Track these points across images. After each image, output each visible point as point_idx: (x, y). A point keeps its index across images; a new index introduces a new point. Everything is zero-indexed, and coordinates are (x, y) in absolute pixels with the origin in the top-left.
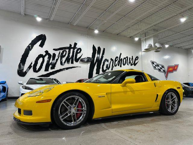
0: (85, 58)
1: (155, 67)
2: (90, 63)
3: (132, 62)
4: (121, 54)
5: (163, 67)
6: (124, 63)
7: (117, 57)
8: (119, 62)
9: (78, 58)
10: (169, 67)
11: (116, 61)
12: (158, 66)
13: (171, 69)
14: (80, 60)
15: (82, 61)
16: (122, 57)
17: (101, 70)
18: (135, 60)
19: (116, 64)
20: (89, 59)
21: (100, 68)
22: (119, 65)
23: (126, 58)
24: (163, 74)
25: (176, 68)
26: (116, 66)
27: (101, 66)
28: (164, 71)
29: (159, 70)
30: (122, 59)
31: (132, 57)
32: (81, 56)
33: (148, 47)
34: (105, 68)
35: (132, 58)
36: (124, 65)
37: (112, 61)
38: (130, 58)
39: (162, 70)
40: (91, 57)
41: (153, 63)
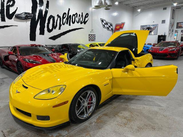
0: (21, 14)
1: (104, 26)
2: (30, 20)
3: (81, 20)
4: (69, 9)
5: (111, 25)
6: (73, 21)
7: (65, 13)
8: (67, 19)
9: (11, 13)
10: (117, 26)
11: (63, 18)
12: (107, 24)
13: (118, 27)
14: (14, 16)
15: (19, 17)
16: (71, 14)
17: (46, 29)
18: (86, 17)
19: (64, 22)
20: (29, 15)
21: (45, 27)
22: (67, 23)
23: (75, 14)
24: (111, 32)
25: (122, 26)
26: (64, 24)
27: (46, 25)
28: (112, 29)
29: (108, 28)
30: (70, 16)
31: (82, 13)
32: (16, 10)
33: (98, 4)
34: (51, 27)
35: (82, 15)
36: (73, 23)
37: (59, 19)
38: (80, 15)
39: (110, 29)
40: (31, 12)
41: (102, 21)
